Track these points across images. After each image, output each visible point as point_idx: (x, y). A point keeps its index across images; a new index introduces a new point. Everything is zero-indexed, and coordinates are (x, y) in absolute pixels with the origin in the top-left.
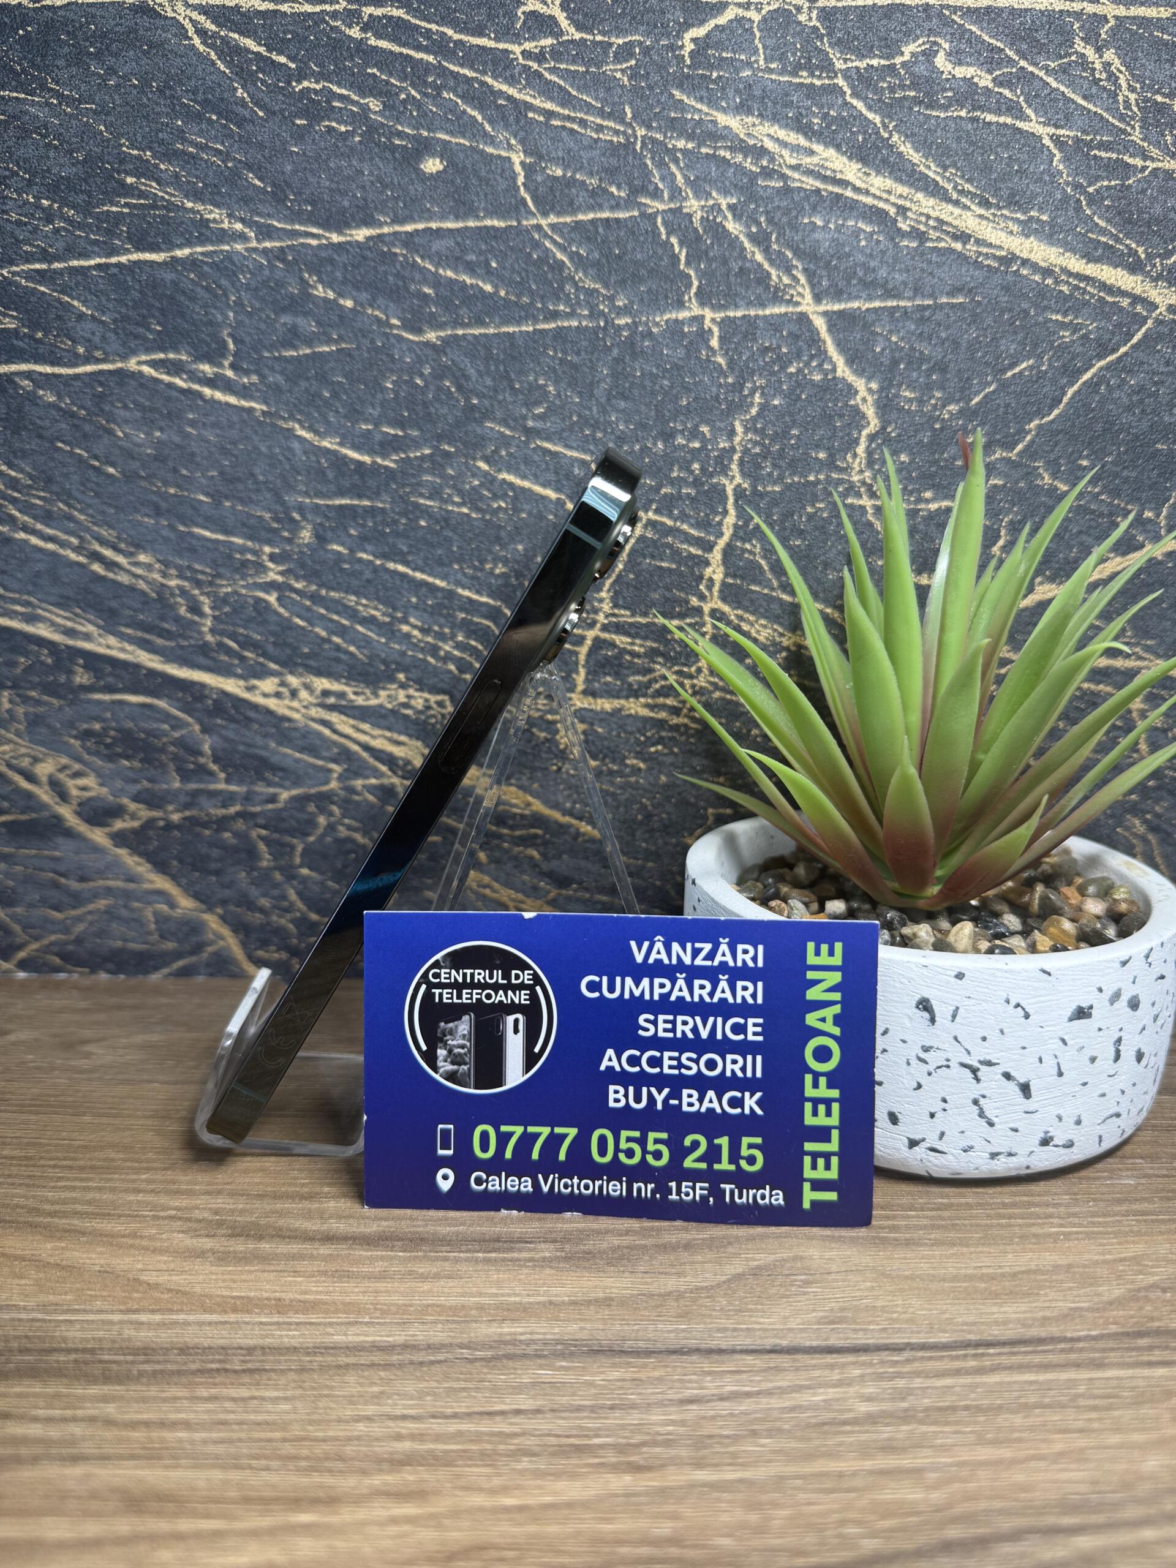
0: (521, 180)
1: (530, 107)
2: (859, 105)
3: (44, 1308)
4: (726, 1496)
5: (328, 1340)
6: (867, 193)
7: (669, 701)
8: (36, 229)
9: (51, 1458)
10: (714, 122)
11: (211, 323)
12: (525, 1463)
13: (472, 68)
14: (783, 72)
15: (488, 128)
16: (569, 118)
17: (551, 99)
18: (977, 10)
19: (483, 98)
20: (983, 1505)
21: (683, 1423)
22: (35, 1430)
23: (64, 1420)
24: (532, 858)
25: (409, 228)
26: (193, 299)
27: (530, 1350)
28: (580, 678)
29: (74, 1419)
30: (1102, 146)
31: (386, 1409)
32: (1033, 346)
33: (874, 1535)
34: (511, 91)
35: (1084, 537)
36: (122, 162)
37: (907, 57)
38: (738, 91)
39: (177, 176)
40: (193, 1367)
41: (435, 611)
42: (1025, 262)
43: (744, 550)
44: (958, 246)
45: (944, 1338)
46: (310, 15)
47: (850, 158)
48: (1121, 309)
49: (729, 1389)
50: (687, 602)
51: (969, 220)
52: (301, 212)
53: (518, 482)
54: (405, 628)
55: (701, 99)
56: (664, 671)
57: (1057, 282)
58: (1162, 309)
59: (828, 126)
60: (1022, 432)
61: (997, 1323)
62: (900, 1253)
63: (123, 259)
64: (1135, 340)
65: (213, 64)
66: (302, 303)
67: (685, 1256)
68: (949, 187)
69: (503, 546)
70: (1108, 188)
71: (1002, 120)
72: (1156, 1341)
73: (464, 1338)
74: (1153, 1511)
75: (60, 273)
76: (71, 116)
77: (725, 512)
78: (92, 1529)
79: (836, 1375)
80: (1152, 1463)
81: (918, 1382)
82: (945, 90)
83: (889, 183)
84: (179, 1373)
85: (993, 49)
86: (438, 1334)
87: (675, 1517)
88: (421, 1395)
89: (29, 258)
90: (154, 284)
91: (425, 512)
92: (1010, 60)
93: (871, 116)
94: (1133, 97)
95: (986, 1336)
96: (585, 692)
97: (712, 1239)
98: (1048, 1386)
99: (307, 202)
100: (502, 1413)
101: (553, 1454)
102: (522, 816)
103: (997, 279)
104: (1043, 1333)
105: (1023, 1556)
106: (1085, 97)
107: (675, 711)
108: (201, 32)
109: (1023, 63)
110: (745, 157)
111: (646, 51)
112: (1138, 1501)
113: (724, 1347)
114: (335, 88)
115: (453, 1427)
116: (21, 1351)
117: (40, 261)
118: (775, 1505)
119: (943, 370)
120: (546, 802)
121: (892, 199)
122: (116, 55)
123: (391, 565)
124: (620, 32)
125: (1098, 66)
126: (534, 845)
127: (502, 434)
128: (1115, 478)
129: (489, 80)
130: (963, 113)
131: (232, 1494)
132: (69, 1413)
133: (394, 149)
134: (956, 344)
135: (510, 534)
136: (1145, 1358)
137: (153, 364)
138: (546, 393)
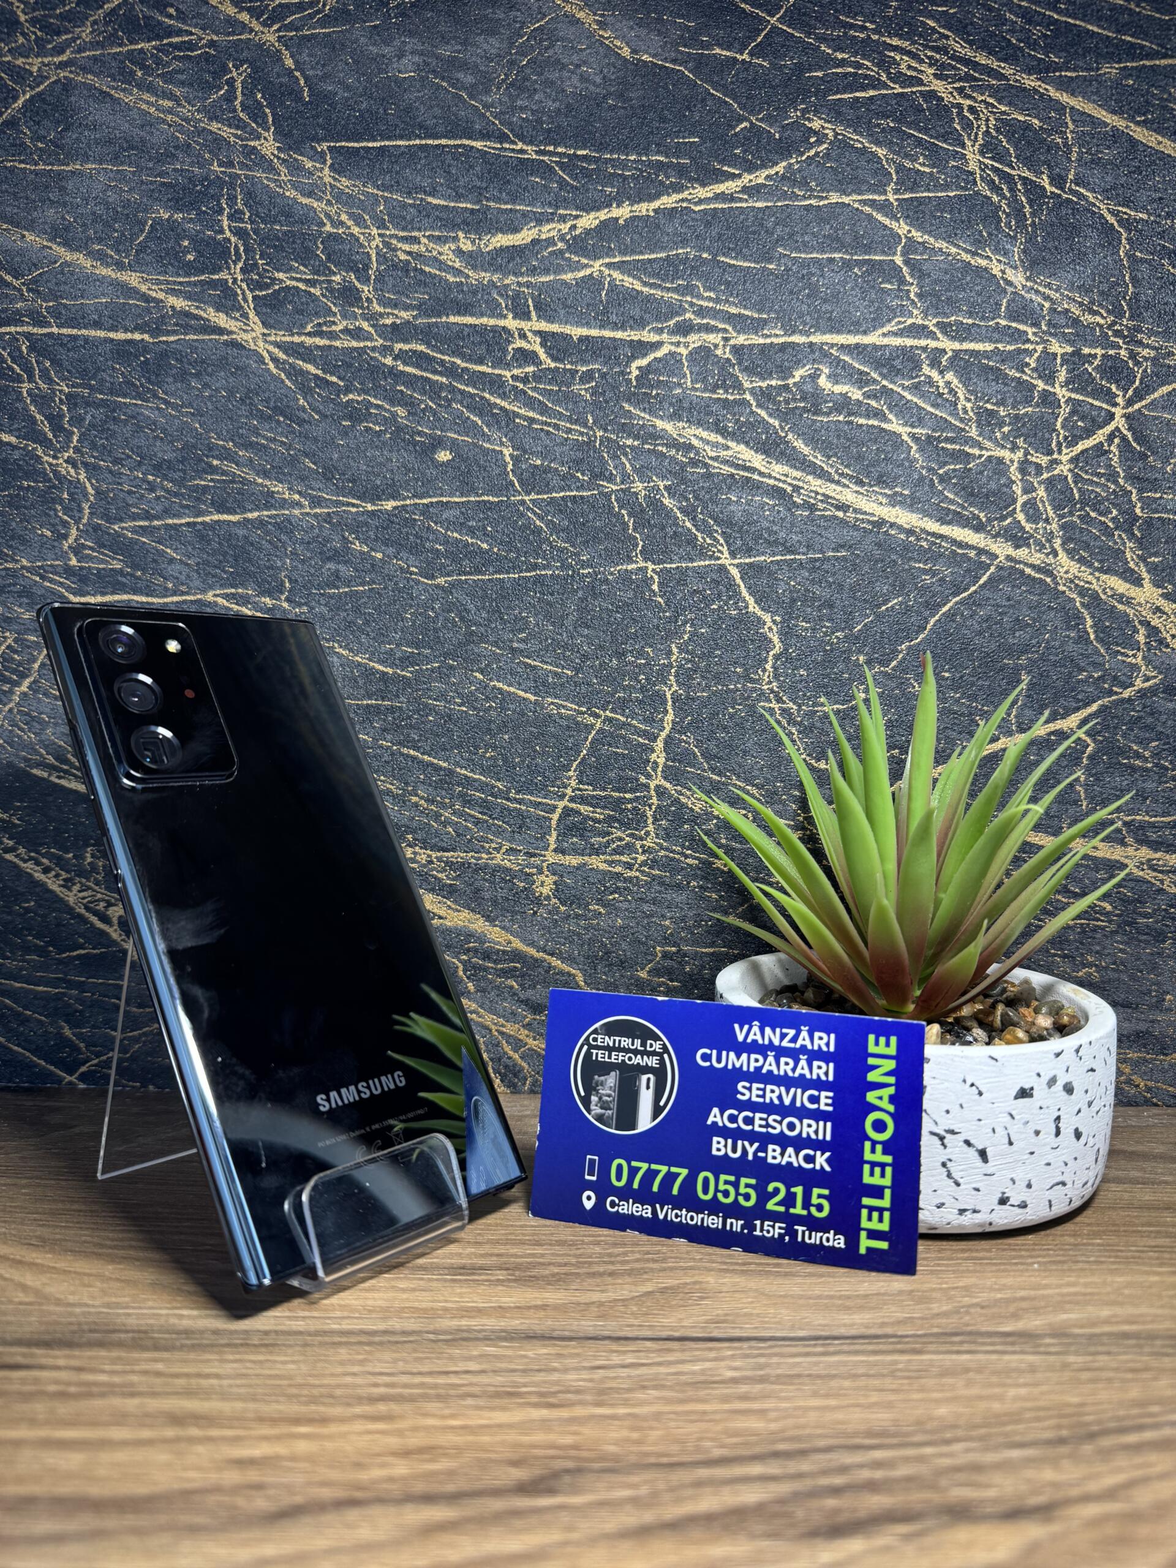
0: (510, 467)
1: (517, 415)
2: (763, 413)
3: (108, 1305)
4: (616, 1422)
5: (326, 1327)
6: (770, 476)
7: (624, 858)
8: (143, 496)
9: (114, 1394)
10: (654, 426)
11: (271, 567)
12: (470, 1401)
13: (474, 387)
14: (705, 390)
15: (486, 430)
16: (546, 423)
17: (534, 410)
18: (849, 346)
19: (482, 408)
20: (807, 1431)
21: (591, 1380)
22: (103, 1378)
23: (125, 1372)
24: (512, 987)
25: (425, 501)
26: (260, 549)
27: (480, 1335)
28: (552, 839)
29: (133, 1372)
30: (947, 440)
31: (370, 1369)
32: (900, 588)
33: (722, 1446)
34: (503, 404)
35: (950, 732)
36: (210, 449)
37: (797, 379)
38: (671, 404)
39: (251, 460)
40: (222, 1342)
41: (438, 786)
42: (892, 525)
43: (681, 741)
44: (840, 514)
45: (801, 1334)
46: (356, 349)
47: (756, 452)
48: (970, 559)
49: (630, 1359)
50: (637, 780)
51: (848, 495)
52: (344, 487)
53: (505, 687)
54: (414, 799)
55: (644, 410)
56: (619, 834)
57: (918, 540)
58: (1002, 558)
59: (739, 429)
60: (895, 652)
61: (845, 1325)
62: (780, 1281)
63: (207, 519)
64: (981, 582)
65: (283, 382)
66: (341, 555)
67: (609, 1280)
68: (832, 471)
69: (493, 736)
70: (954, 470)
71: (871, 422)
72: (967, 1338)
73: (431, 1328)
74: (935, 1437)
75: (158, 528)
76: (174, 417)
77: (666, 712)
78: (146, 1434)
79: (713, 1354)
80: (942, 1411)
81: (775, 1360)
82: (826, 402)
83: (786, 469)
84: (212, 1346)
85: (861, 373)
86: (411, 1325)
87: (575, 1433)
88: (395, 1361)
89: (135, 517)
90: (230, 537)
91: (432, 709)
92: (875, 381)
93: (771, 421)
94: (969, 405)
95: (835, 1333)
96: (555, 850)
97: (632, 1270)
98: (875, 1364)
99: (349, 481)
100: (456, 1372)
101: (491, 1397)
102: (504, 952)
103: (871, 538)
104: (879, 1332)
105: (830, 1460)
106: (933, 406)
107: (630, 866)
108: (275, 360)
109: (885, 382)
110: (678, 451)
111: (603, 376)
112: (926, 1432)
113: (630, 1335)
114: (372, 400)
115: (418, 1380)
116: (91, 1331)
117: (142, 519)
118: (651, 1428)
119: (831, 606)
120: (524, 941)
121: (789, 480)
122: (210, 375)
123: (405, 751)
124: (584, 362)
125: (941, 384)
126: (513, 977)
127: (494, 653)
128: (973, 684)
129: (487, 396)
130: (841, 418)
131: (251, 1415)
132: (128, 1368)
133: (415, 444)
134: (841, 586)
135: (498, 727)
136: (955, 1348)
137: (226, 597)
138: (527, 623)
